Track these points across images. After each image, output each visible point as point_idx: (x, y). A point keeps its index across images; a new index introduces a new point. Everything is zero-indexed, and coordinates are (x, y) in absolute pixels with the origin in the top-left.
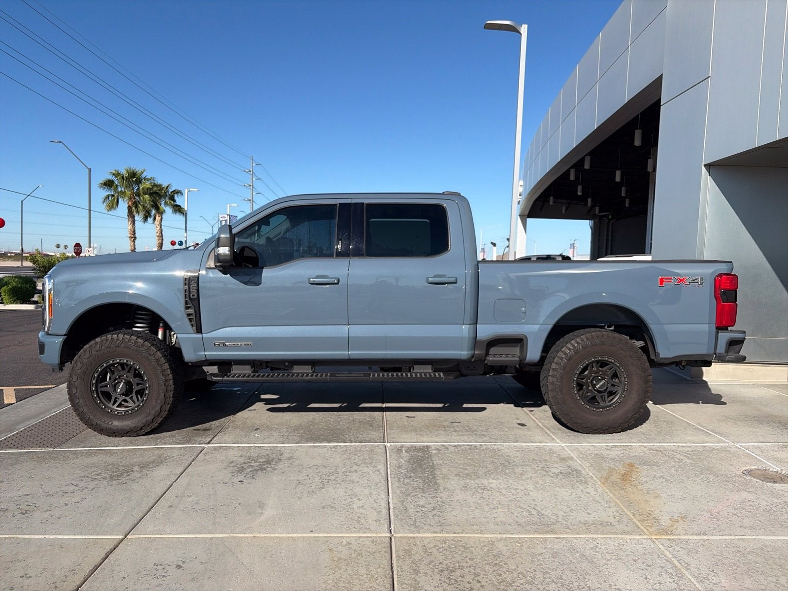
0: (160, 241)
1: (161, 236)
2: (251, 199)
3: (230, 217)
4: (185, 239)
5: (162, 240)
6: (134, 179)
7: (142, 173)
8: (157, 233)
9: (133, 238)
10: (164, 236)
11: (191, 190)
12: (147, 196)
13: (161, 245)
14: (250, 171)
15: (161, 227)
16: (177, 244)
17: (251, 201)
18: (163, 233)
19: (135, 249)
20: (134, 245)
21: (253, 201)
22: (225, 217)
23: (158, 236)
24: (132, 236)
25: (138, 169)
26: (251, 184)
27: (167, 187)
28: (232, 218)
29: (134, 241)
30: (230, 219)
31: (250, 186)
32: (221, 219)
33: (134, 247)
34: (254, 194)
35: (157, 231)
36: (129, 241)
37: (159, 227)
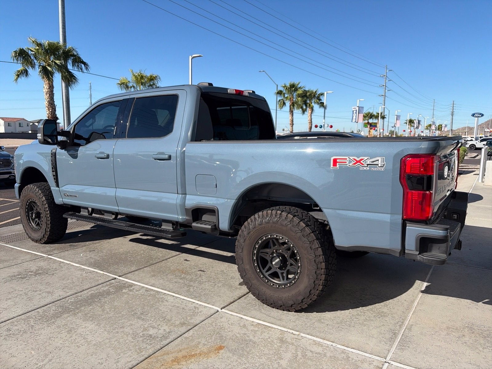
0: (310, 126)
1: (311, 122)
2: (384, 95)
3: (359, 108)
4: (324, 124)
5: (312, 125)
6: (293, 89)
7: (298, 85)
8: (309, 120)
9: (292, 124)
10: (312, 123)
11: (328, 92)
12: (300, 98)
13: (311, 128)
14: (384, 76)
15: (311, 117)
16: (318, 127)
17: (384, 96)
18: (312, 120)
19: (293, 131)
20: (292, 129)
21: (385, 96)
22: (356, 108)
23: (309, 123)
24: (291, 123)
25: (296, 82)
26: (385, 85)
27: (316, 92)
28: (360, 108)
29: (292, 126)
30: (359, 109)
31: (384, 86)
32: (353, 110)
33: (292, 130)
34: (386, 91)
35: (308, 119)
36: (290, 127)
37: (310, 117)
